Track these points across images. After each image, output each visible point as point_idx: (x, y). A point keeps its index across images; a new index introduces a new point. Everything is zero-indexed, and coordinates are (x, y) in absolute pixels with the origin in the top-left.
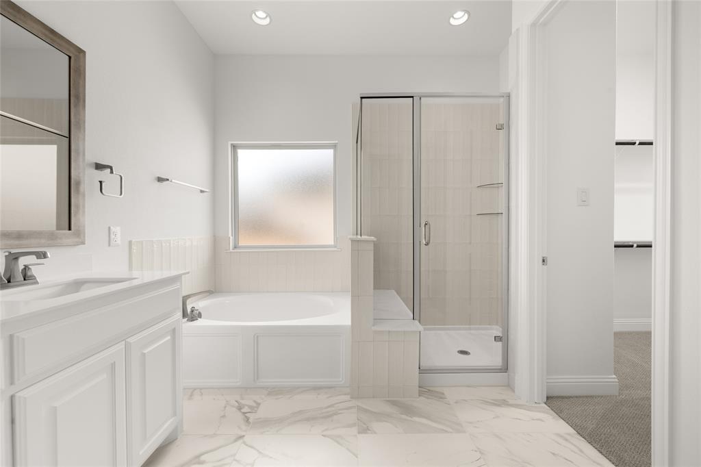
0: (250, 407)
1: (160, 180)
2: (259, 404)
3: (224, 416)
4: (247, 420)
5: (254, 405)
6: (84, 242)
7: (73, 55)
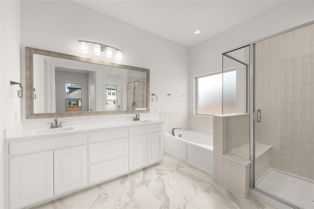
0: (181, 167)
1: (169, 95)
2: (183, 167)
3: (173, 165)
4: (178, 168)
5: (182, 166)
6: (149, 112)
7: (147, 71)
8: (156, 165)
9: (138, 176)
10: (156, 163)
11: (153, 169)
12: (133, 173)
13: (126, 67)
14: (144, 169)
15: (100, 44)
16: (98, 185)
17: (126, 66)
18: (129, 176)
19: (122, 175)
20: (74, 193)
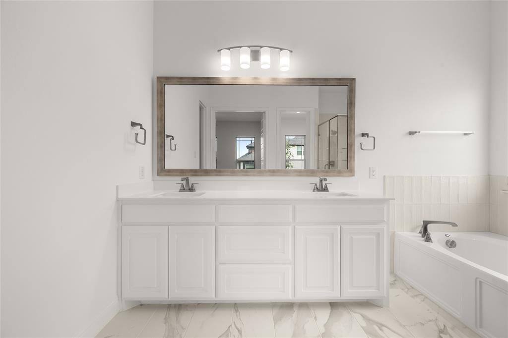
1: (411, 133)
6: (354, 176)
7: (349, 84)
8: (367, 304)
9: (316, 318)
10: (368, 300)
11: (355, 312)
12: (304, 305)
13: (299, 82)
14: (334, 305)
15: (249, 47)
16: (236, 304)
17: (300, 79)
18: (296, 309)
19: (283, 302)
20: (198, 304)
